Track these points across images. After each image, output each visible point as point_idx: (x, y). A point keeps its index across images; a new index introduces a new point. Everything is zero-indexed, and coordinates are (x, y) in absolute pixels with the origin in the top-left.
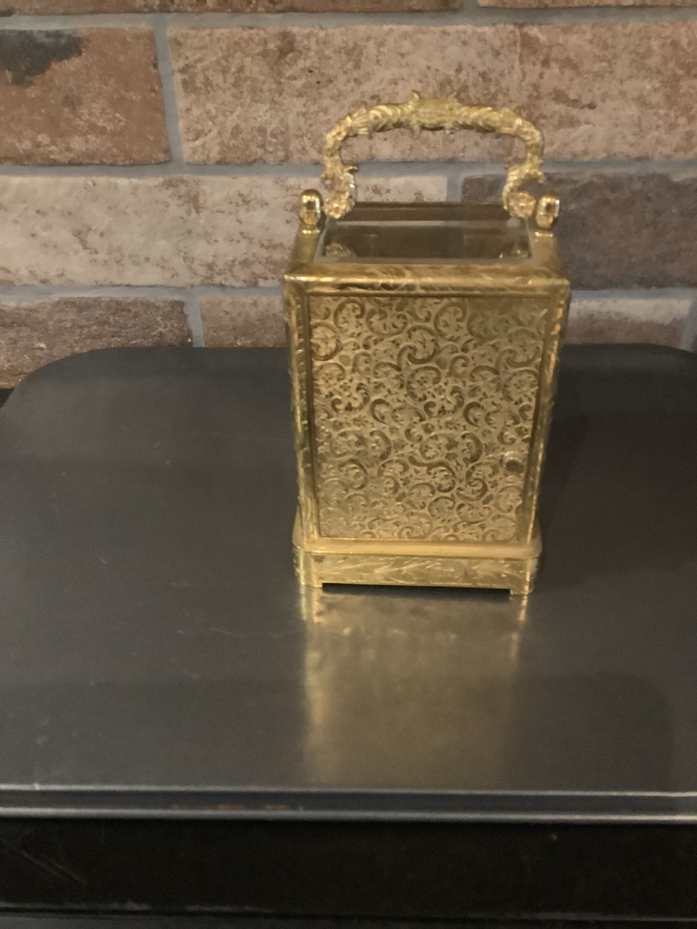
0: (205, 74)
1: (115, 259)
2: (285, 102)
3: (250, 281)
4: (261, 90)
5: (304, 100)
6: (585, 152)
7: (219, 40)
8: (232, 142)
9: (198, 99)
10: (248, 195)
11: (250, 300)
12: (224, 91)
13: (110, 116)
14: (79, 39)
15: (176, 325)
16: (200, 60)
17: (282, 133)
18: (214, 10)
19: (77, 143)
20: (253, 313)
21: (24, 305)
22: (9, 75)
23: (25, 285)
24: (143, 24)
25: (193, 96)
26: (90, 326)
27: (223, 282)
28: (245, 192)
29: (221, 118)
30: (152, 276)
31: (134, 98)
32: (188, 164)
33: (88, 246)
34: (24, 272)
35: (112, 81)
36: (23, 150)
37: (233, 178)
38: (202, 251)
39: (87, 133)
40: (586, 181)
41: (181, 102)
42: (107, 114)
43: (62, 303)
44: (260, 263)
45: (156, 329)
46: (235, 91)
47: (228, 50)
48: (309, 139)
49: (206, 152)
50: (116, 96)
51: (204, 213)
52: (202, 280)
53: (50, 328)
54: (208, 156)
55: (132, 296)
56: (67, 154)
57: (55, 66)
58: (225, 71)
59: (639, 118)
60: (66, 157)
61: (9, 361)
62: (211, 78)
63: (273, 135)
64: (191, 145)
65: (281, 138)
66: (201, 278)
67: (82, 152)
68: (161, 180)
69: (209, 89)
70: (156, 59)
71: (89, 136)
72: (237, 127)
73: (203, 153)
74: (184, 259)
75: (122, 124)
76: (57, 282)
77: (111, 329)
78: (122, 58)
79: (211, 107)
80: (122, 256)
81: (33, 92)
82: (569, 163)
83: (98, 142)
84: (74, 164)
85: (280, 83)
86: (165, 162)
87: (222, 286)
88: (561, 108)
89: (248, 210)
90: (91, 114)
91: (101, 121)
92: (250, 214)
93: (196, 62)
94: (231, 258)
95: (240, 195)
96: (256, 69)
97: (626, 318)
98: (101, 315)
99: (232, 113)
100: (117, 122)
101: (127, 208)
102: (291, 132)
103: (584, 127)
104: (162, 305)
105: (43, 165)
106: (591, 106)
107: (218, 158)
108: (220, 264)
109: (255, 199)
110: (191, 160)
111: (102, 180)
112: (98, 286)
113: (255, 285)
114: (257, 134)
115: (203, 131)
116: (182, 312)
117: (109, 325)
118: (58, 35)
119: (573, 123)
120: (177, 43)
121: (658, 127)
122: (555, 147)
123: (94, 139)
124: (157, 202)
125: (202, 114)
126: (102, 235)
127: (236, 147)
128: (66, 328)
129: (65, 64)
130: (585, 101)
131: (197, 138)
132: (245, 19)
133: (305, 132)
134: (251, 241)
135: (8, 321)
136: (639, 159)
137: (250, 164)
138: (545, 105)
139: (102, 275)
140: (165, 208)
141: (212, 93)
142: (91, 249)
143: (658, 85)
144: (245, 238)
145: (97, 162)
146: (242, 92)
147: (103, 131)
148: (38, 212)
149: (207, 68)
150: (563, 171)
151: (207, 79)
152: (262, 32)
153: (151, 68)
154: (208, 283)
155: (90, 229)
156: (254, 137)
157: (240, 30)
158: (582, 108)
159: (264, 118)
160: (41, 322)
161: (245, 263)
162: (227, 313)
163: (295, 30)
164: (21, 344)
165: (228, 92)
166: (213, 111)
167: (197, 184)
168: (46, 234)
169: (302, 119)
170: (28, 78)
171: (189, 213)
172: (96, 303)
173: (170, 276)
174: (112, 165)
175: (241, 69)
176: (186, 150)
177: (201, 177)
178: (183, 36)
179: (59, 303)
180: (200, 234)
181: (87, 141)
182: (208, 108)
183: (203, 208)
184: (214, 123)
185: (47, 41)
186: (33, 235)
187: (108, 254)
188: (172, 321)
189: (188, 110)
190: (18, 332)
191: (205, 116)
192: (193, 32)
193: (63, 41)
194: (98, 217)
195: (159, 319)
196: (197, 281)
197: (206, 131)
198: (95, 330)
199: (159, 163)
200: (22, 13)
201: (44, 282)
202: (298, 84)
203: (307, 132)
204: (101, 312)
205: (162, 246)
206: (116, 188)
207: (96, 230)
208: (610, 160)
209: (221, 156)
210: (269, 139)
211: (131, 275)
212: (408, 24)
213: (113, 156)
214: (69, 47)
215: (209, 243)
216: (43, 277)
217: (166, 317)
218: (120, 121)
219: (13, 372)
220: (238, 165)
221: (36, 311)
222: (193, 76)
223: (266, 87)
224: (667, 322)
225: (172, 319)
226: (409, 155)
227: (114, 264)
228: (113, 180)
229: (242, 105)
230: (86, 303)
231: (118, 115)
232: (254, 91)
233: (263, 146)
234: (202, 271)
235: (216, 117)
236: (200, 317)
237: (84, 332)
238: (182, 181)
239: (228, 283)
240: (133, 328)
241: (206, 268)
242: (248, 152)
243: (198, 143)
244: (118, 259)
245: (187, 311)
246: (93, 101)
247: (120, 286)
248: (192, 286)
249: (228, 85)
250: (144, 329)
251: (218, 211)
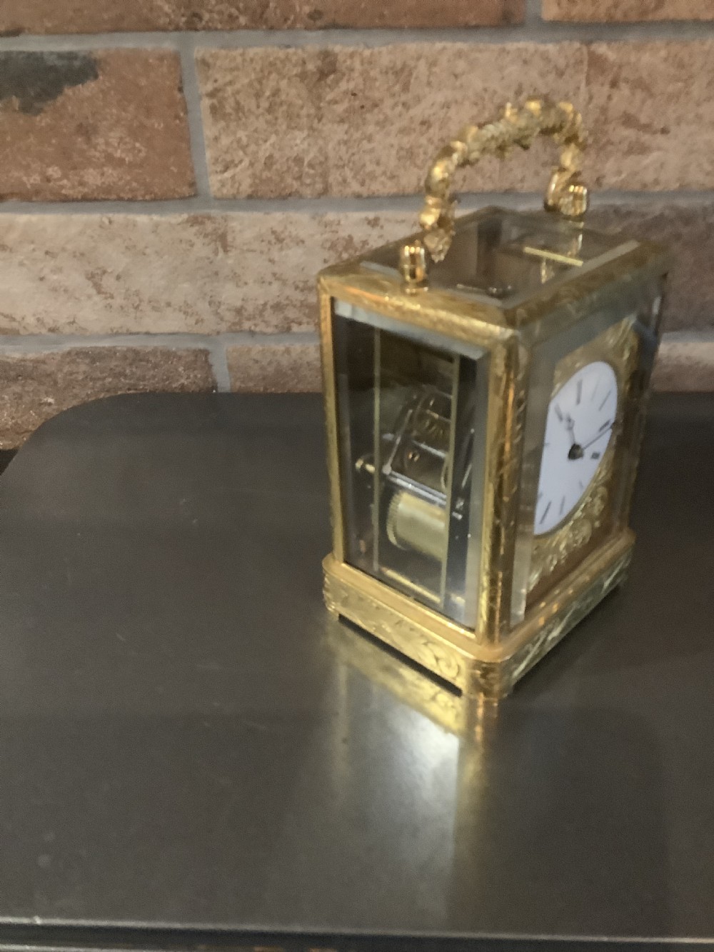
0: (235, 99)
1: (133, 305)
2: (325, 128)
3: (283, 327)
4: (298, 116)
5: (346, 126)
6: (656, 182)
7: (252, 60)
8: (266, 174)
9: (228, 126)
10: (283, 232)
11: (281, 348)
12: (257, 117)
13: (129, 146)
14: (95, 61)
15: (199, 376)
16: (230, 83)
17: (321, 163)
18: (246, 27)
19: (92, 178)
20: (285, 361)
21: (31, 356)
22: (16, 102)
23: (32, 335)
24: (168, 44)
25: (222, 124)
26: (105, 378)
27: (253, 328)
28: (279, 229)
29: (253, 147)
30: (173, 322)
31: (156, 125)
32: (216, 199)
33: (103, 290)
34: (31, 320)
35: (131, 108)
36: (31, 185)
37: (265, 213)
38: (230, 295)
39: (103, 165)
40: (657, 213)
41: (209, 129)
42: (126, 143)
43: (73, 353)
44: (295, 306)
45: (178, 381)
46: (269, 117)
47: (262, 71)
48: (352, 170)
49: (237, 185)
50: (135, 124)
51: (233, 253)
52: (230, 327)
53: (60, 381)
54: (238, 189)
55: (151, 344)
56: (80, 188)
57: (68, 91)
58: (258, 96)
60: (79, 192)
61: (13, 418)
62: (242, 103)
63: (311, 166)
64: (219, 177)
65: (320, 170)
66: (230, 324)
67: (97, 186)
68: (185, 216)
69: (241, 114)
70: (181, 82)
71: (105, 169)
72: (271, 157)
73: (232, 186)
74: (210, 303)
75: (143, 154)
76: (67, 330)
77: (127, 381)
78: (143, 82)
79: (242, 134)
80: (141, 300)
81: (43, 120)
82: (637, 194)
83: (115, 175)
84: (88, 200)
85: (319, 108)
86: (190, 196)
87: (252, 333)
88: (629, 133)
89: (281, 249)
90: (107, 144)
91: (119, 151)
92: (283, 253)
93: (226, 85)
94: (262, 302)
95: (274, 232)
96: (293, 92)
97: (697, 364)
98: (117, 366)
99: (266, 141)
100: (136, 151)
101: (146, 247)
102: (331, 162)
103: (654, 156)
104: (184, 354)
105: (52, 201)
106: (664, 131)
107: (249, 191)
108: (250, 308)
109: (290, 236)
110: (219, 195)
111: (119, 217)
112: (115, 334)
113: (289, 329)
114: (293, 164)
115: (233, 161)
116: (206, 361)
117: (126, 376)
118: (71, 56)
119: (643, 150)
120: (205, 64)
122: (623, 176)
123: (110, 171)
124: (181, 241)
125: (232, 143)
126: (118, 278)
127: (269, 180)
128: (77, 381)
129: (79, 90)
130: (658, 125)
131: (226, 168)
132: (279, 37)
133: (346, 162)
134: (284, 283)
135: (12, 374)
137: (285, 198)
138: (614, 129)
139: (118, 322)
140: (189, 248)
141: (244, 119)
142: (106, 293)
144: (278, 279)
145: (114, 197)
146: (276, 119)
147: (120, 163)
148: (47, 253)
149: (238, 92)
150: (632, 203)
151: (238, 103)
152: (300, 51)
153: (176, 92)
154: (235, 330)
155: (104, 272)
156: (289, 168)
157: (276, 49)
158: (655, 133)
159: (302, 146)
160: (49, 375)
161: (278, 307)
162: (257, 362)
163: (337, 48)
164: (27, 399)
165: (261, 118)
166: (245, 140)
167: (226, 221)
168: (55, 277)
169: (343, 148)
170: (37, 105)
171: (216, 253)
172: (112, 352)
173: (194, 322)
174: (130, 200)
175: (276, 93)
176: (214, 183)
177: (230, 213)
178: (212, 56)
179: (69, 353)
180: (228, 276)
181: (103, 174)
182: (238, 136)
183: (232, 247)
184: (245, 153)
185: (59, 63)
186: (42, 279)
187: (124, 299)
188: (196, 372)
189: (216, 139)
190: (23, 386)
191: (235, 145)
192: (223, 52)
193: (77, 63)
194: (114, 257)
195: (181, 369)
196: (223, 327)
197: (236, 162)
198: (110, 383)
199: (183, 198)
200: (32, 31)
201: (52, 330)
202: (340, 108)
203: (349, 162)
204: (116, 363)
205: (185, 290)
206: (134, 225)
207: (112, 272)
208: (683, 191)
209: (253, 189)
210: (307, 170)
211: (151, 322)
212: (465, 41)
213: (132, 190)
214: (82, 70)
215: (238, 286)
216: (51, 325)
217: (188, 367)
218: (140, 151)
219: (17, 430)
220: (270, 199)
221: (44, 362)
222: (222, 102)
223: (304, 112)
225: (195, 369)
226: (462, 186)
227: (132, 310)
228: (131, 217)
229: (276, 133)
230: (99, 353)
231: (138, 145)
232: (289, 116)
233: (299, 178)
234: (230, 316)
235: (247, 146)
236: (226, 367)
237: (98, 385)
238: (209, 218)
239: (258, 329)
240: (151, 380)
241: (234, 313)
242: (283, 185)
243: (227, 175)
244: (136, 305)
245: (212, 360)
246: (110, 130)
247: (138, 333)
248: (218, 333)
249: (261, 110)
250: (164, 381)
251: (249, 250)
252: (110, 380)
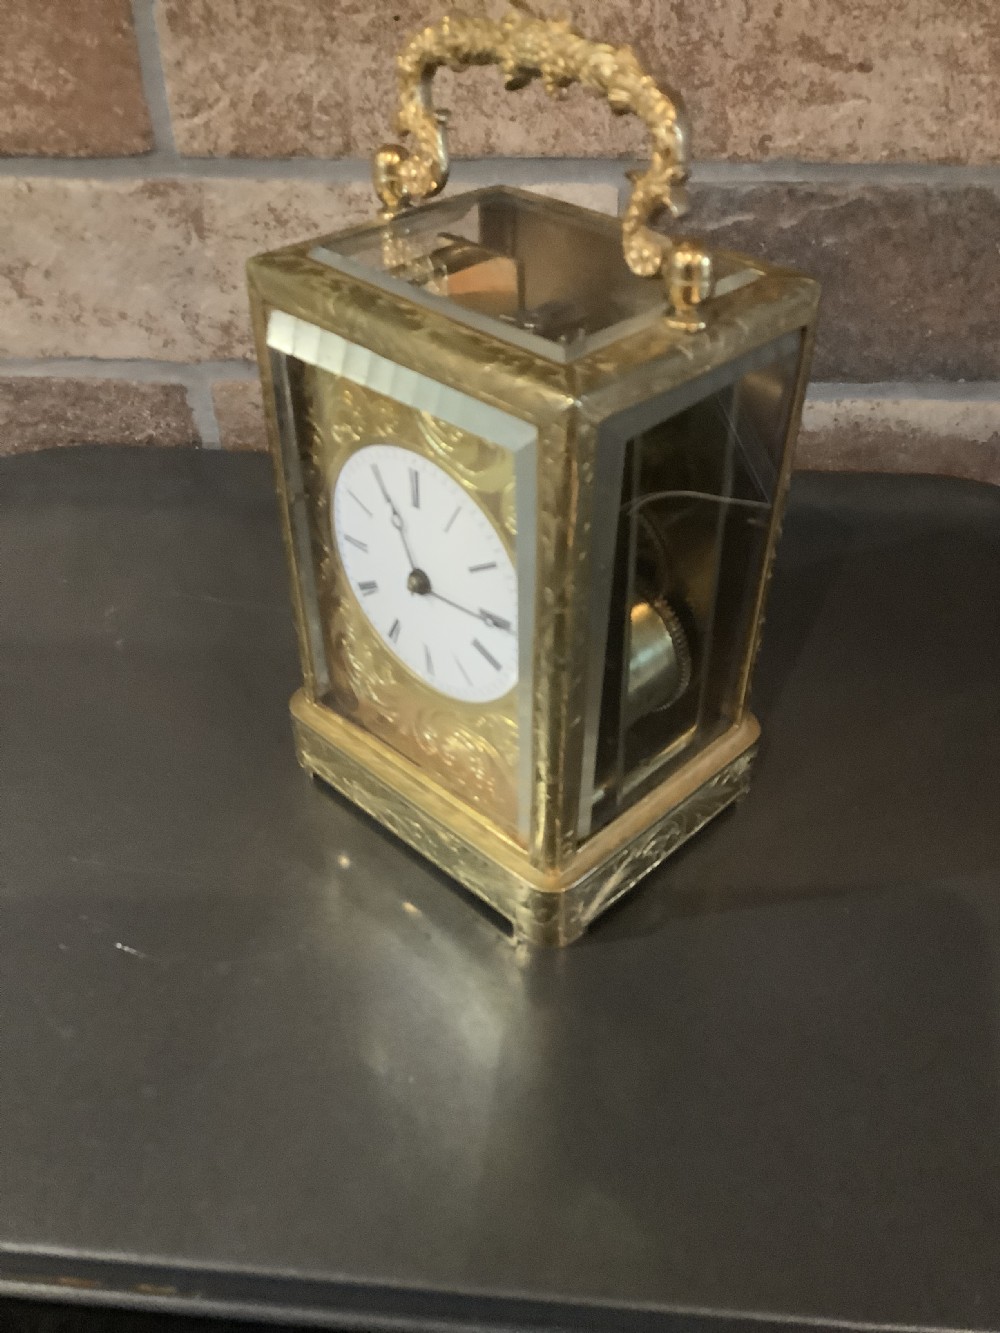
0: (205, 2)
1: (71, 316)
2: (342, 51)
4: (300, 30)
5: (373, 49)
6: (852, 148)
8: (255, 121)
9: (195, 45)
10: (285, 210)
12: (239, 32)
13: (50, 73)
15: (174, 425)
17: (338, 105)
25: (187, 41)
26: (36, 424)
27: (248, 355)
28: (279, 205)
29: (234, 79)
30: (130, 343)
31: (88, 42)
32: (184, 157)
33: (26, 292)
35: (49, 14)
37: (258, 181)
38: (212, 303)
39: (14, 102)
40: (852, 197)
41: (167, 49)
42: (44, 69)
45: (143, 431)
46: (255, 31)
48: (384, 116)
49: (212, 137)
50: (57, 38)
51: (213, 240)
52: (214, 352)
54: (216, 144)
55: (103, 374)
59: (947, 89)
62: (215, 9)
63: (323, 109)
64: (187, 123)
65: (337, 116)
66: (214, 349)
67: (7, 134)
68: (139, 183)
69: (213, 27)
71: (17, 108)
72: (262, 94)
73: (206, 138)
74: (183, 317)
75: (70, 87)
77: (70, 429)
79: (216, 58)
80: (82, 309)
82: (824, 166)
83: (31, 117)
85: (331, 19)
86: (147, 153)
87: (246, 362)
88: (810, 69)
89: (285, 237)
90: (17, 69)
91: (35, 81)
95: (272, 210)
97: (914, 431)
98: (53, 406)
99: (253, 69)
100: (61, 82)
101: (85, 229)
102: (354, 104)
103: (849, 106)
104: (150, 391)
106: (864, 67)
107: (232, 146)
108: (241, 325)
109: (296, 217)
110: (187, 151)
111: (42, 183)
112: (46, 358)
114: (295, 107)
115: (206, 100)
116: (183, 403)
117: (67, 422)
119: (832, 96)
121: (977, 106)
122: (800, 137)
123: (25, 112)
124: (135, 220)
125: (203, 71)
127: (261, 129)
130: (853, 58)
131: (196, 111)
133: (376, 105)
136: (944, 162)
137: (289, 159)
138: (785, 63)
139: (50, 341)
140: (149, 231)
141: (218, 35)
142: (30, 297)
143: (979, 32)
145: (32, 151)
146: (268, 34)
147: (38, 99)
150: (812, 180)
151: (209, 9)
154: (223, 357)
155: (27, 265)
156: (290, 111)
158: (848, 70)
159: (308, 79)
162: (256, 406)
165: (244, 33)
166: (222, 67)
167: (200, 190)
169: (371, 82)
171: (188, 241)
172: (44, 386)
173: (161, 343)
174: (57, 157)
176: (179, 132)
177: (206, 180)
180: (207, 275)
181: (14, 116)
182: (212, 60)
183: (211, 230)
184: (223, 87)
187: (59, 306)
188: (169, 419)
189: (179, 64)
191: (208, 74)
194: (39, 243)
196: (205, 352)
197: (211, 101)
198: (45, 431)
199: (134, 155)
202: (363, 20)
203: (380, 105)
204: (52, 402)
205: (146, 295)
206: (66, 196)
207: (37, 266)
208: (892, 164)
209: (237, 143)
210: (318, 115)
211: (98, 342)
213: (59, 141)
215: (222, 291)
217: (156, 411)
218: (66, 81)
220: (265, 159)
222: (183, 7)
223: (308, 25)
224: (982, 439)
225: (167, 414)
226: (554, 146)
227: (70, 323)
228: (60, 182)
229: (269, 56)
230: (27, 387)
231: (62, 71)
232: (287, 31)
233: (306, 127)
234: (213, 336)
235: (226, 76)
236: (212, 414)
237: (28, 434)
238: (175, 186)
239: (255, 358)
240: (105, 428)
241: (220, 332)
242: (282, 138)
243: (198, 120)
244: (75, 315)
245: (191, 401)
246: (21, 47)
247: (80, 358)
248: (198, 361)
249: (244, 20)
250: (122, 430)
251: (235, 237)
252: (45, 426)
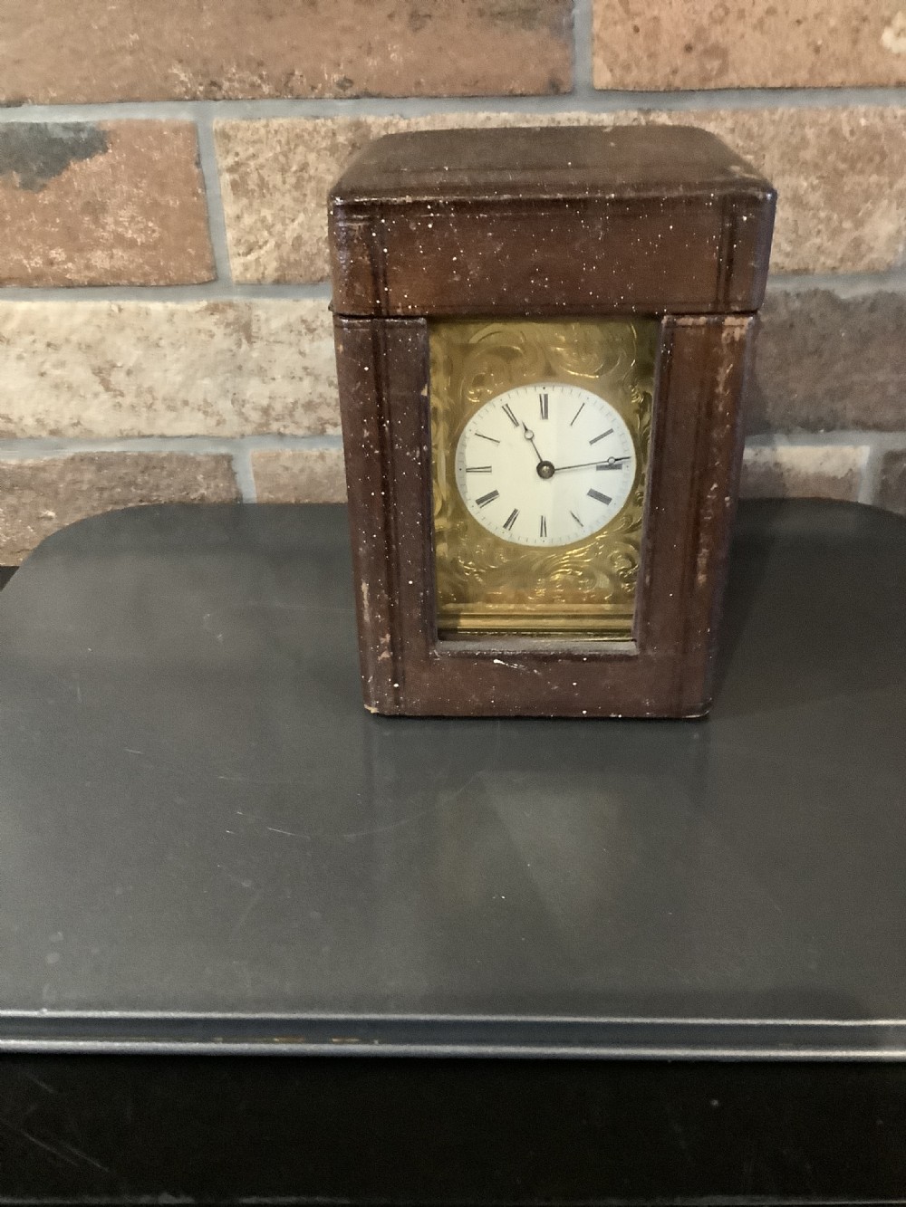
0: (259, 174)
1: (146, 403)
3: (315, 429)
7: (276, 132)
8: (293, 257)
9: (251, 205)
10: (313, 321)
11: (315, 452)
12: (283, 195)
13: (141, 226)
14: (104, 132)
15: (221, 485)
16: (254, 156)
18: (271, 97)
19: (100, 260)
20: (319, 468)
21: (30, 462)
22: (17, 178)
23: (31, 438)
24: (184, 114)
25: (245, 201)
26: (113, 488)
27: (282, 430)
28: (310, 318)
29: (279, 227)
30: (192, 424)
31: (171, 203)
32: (239, 284)
33: (111, 387)
34: (30, 421)
35: (144, 183)
36: (33, 269)
37: (294, 301)
38: (255, 391)
39: (112, 247)
41: (230, 208)
42: (137, 223)
43: (77, 459)
44: (329, 405)
45: (196, 491)
46: (296, 194)
47: (288, 143)
49: (261, 269)
50: (148, 201)
51: (258, 345)
52: (256, 428)
53: (61, 491)
54: (263, 274)
55: (166, 449)
56: (87, 273)
57: (74, 166)
58: (284, 170)
59: (796, 221)
60: (86, 277)
61: (7, 535)
62: (266, 179)
64: (242, 260)
66: (254, 426)
67: (106, 269)
68: (204, 303)
69: (265, 191)
70: (199, 155)
71: (115, 251)
72: (299, 238)
73: (256, 270)
74: (233, 403)
75: (156, 235)
76: (71, 432)
77: (139, 491)
78: (156, 156)
79: (267, 213)
80: (154, 398)
81: (46, 198)
83: (126, 258)
84: (96, 286)
86: (210, 282)
87: (281, 435)
89: (313, 340)
90: (117, 223)
91: (130, 232)
92: (315, 344)
93: (248, 159)
94: (290, 400)
95: (304, 321)
96: (322, 166)
97: (789, 470)
98: (126, 474)
99: (293, 220)
100: (149, 232)
101: (161, 339)
104: (204, 459)
105: (56, 287)
107: (276, 275)
108: (278, 406)
109: (322, 326)
110: (241, 279)
111: (130, 305)
112: (124, 437)
113: (323, 431)
114: (324, 246)
115: (257, 243)
116: (230, 468)
117: (136, 485)
118: (78, 128)
120: (225, 136)
121: (819, 232)
123: (120, 254)
124: (200, 331)
125: (255, 222)
126: (129, 373)
127: (297, 263)
128: (82, 491)
129: (87, 164)
131: (250, 251)
132: (307, 107)
134: (317, 378)
135: (8, 483)
136: (796, 272)
137: (315, 283)
139: (128, 423)
140: (209, 339)
141: (268, 196)
142: (115, 391)
143: (816, 182)
144: (308, 374)
145: (124, 282)
146: (305, 195)
147: (131, 244)
148: (49, 345)
149: (262, 166)
151: (261, 179)
152: (329, 123)
153: (193, 167)
154: (262, 432)
155: (114, 366)
156: (319, 250)
157: (303, 120)
160: (47, 485)
161: (309, 406)
162: (287, 469)
163: (370, 119)
164: (22, 513)
165: (287, 195)
166: (270, 219)
167: (250, 308)
168: (58, 372)
170: (40, 181)
171: (239, 345)
172: (121, 458)
173: (215, 423)
174: (142, 286)
175: (304, 167)
176: (236, 267)
177: (255, 300)
178: (232, 128)
179: (73, 459)
180: (253, 371)
181: (112, 257)
182: (262, 214)
183: (257, 338)
184: (270, 233)
185: (65, 136)
186: (42, 374)
187: (136, 397)
188: (217, 481)
189: (238, 218)
190: (19, 498)
191: (259, 224)
192: (244, 124)
193: (84, 136)
194: (127, 351)
195: (200, 477)
196: (248, 429)
197: (261, 243)
198: (119, 494)
199: (201, 283)
200: (36, 102)
201: (53, 433)
204: (127, 470)
205: (205, 386)
206: (147, 314)
207: (121, 367)
209: (280, 273)
211: (165, 423)
212: (510, 111)
213: (145, 275)
214: (91, 143)
215: (264, 382)
216: (52, 426)
217: (207, 476)
218: (154, 231)
219: (13, 549)
220: (299, 284)
221: (43, 469)
222: (244, 177)
224: (841, 474)
225: (215, 477)
227: (144, 409)
228: (144, 304)
229: (305, 210)
230: (107, 459)
231: (151, 224)
232: (319, 193)
234: (255, 416)
235: (273, 225)
236: (252, 475)
237: (105, 496)
238: (231, 305)
239: (287, 432)
240: (167, 493)
241: (261, 413)
242: (313, 269)
243: (251, 257)
244: (149, 404)
245: (237, 467)
246: (121, 207)
247: (150, 436)
248: (243, 436)
249: (287, 186)
250: (181, 491)
251: (276, 342)
252: (119, 490)
